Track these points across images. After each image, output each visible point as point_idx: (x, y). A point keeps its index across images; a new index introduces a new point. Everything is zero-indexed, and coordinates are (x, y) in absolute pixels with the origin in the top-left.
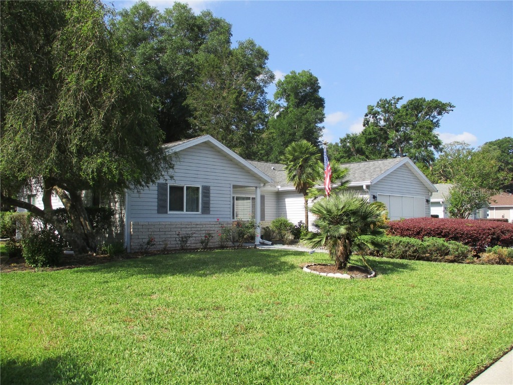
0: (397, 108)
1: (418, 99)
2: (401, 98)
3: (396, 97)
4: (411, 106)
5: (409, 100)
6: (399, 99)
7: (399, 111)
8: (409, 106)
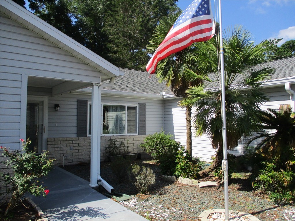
0: (277, 47)
1: (293, 41)
2: (281, 40)
3: (277, 39)
4: (288, 45)
5: (287, 41)
6: (279, 40)
7: (279, 49)
8: (286, 45)
